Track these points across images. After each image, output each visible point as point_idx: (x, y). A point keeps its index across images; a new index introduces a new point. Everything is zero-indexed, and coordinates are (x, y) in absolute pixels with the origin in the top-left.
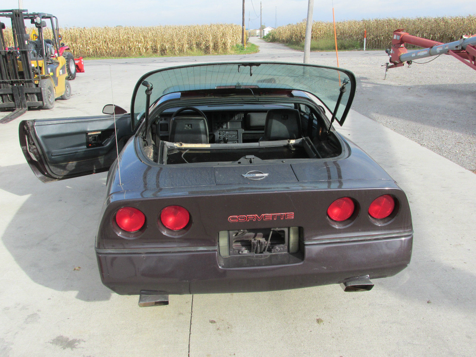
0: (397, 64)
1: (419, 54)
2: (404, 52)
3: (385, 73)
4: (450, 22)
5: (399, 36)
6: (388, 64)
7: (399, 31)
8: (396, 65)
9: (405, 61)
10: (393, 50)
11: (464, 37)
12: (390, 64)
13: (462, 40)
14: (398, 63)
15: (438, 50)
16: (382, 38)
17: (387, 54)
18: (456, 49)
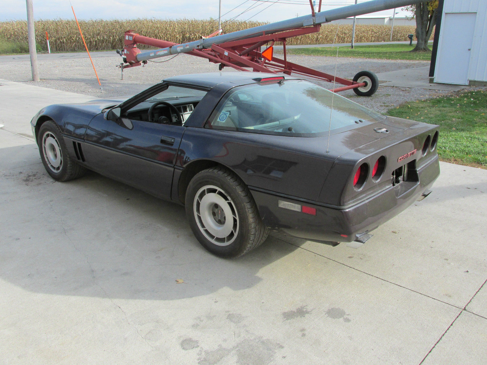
0: (133, 63)
1: (158, 53)
2: (139, 52)
3: (121, 73)
4: (125, 24)
5: (132, 37)
6: (123, 64)
7: (129, 32)
8: (132, 65)
9: (141, 61)
10: (127, 50)
11: (203, 38)
12: (125, 64)
13: (202, 40)
14: (135, 63)
15: (179, 49)
16: (65, 40)
17: (119, 55)
18: (197, 48)
